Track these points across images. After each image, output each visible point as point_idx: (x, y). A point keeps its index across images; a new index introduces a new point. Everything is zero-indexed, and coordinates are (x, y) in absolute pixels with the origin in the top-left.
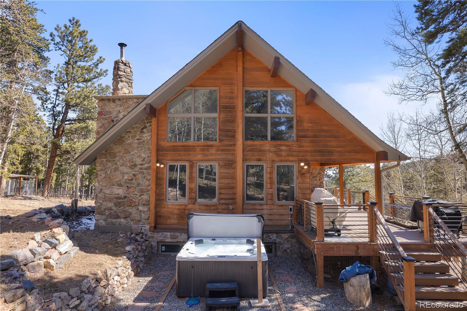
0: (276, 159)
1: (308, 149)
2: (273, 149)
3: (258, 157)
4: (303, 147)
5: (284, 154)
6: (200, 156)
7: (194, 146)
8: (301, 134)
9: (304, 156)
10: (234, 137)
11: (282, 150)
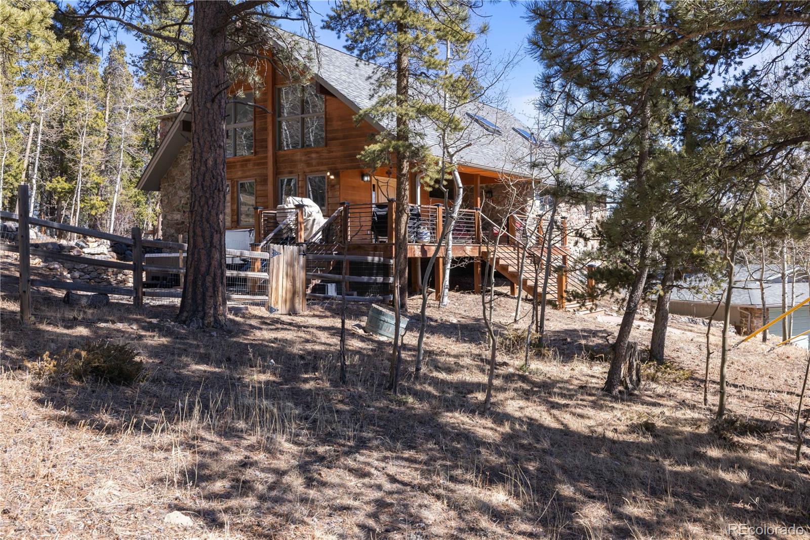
0: (307, 170)
1: (338, 154)
2: (304, 158)
3: (290, 169)
4: (332, 152)
5: (314, 162)
6: (240, 173)
7: (234, 162)
8: (330, 136)
9: (333, 164)
10: (267, 147)
11: (312, 159)
